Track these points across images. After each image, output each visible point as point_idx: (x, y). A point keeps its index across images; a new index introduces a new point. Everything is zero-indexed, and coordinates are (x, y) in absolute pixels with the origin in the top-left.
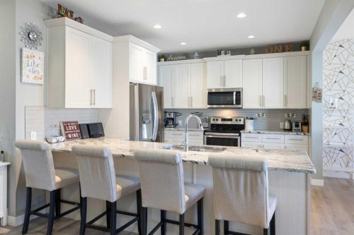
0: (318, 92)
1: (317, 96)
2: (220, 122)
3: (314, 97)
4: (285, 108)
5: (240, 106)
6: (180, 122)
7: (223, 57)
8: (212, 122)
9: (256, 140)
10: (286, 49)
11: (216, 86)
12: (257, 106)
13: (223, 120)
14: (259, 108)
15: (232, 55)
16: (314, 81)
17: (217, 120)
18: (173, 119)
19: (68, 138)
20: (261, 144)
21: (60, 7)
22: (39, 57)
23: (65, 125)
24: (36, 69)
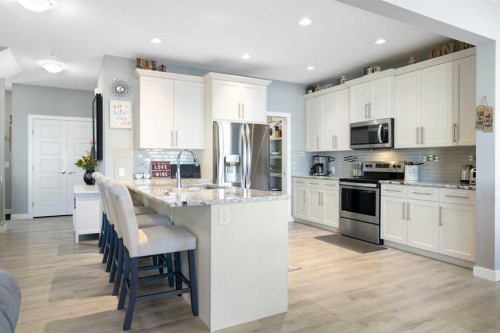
0: (486, 114)
1: (485, 120)
2: (374, 169)
3: (479, 124)
4: (455, 144)
5: (388, 145)
6: (333, 169)
7: (370, 75)
8: (365, 169)
9: (397, 194)
10: (443, 52)
11: (359, 118)
12: (412, 144)
13: (379, 165)
14: (417, 146)
15: (382, 70)
16: (479, 94)
17: (371, 166)
18: (322, 165)
19: (155, 176)
20: (406, 201)
21: (139, 60)
22: (126, 105)
23: (154, 165)
24: (123, 116)
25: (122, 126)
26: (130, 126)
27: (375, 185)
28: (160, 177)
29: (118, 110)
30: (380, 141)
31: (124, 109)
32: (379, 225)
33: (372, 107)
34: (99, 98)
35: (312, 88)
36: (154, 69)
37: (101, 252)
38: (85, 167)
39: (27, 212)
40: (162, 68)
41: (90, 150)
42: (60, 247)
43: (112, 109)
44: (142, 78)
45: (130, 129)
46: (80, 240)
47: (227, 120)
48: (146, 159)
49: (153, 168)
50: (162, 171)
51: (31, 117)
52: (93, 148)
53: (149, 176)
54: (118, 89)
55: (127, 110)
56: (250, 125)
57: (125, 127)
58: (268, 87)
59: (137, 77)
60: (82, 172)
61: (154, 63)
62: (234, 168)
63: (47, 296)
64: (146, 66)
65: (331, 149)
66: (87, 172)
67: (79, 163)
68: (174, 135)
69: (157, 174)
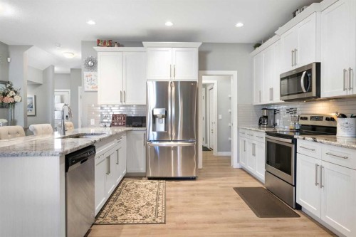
5: (313, 94)
8: (301, 122)
11: (288, 68)
13: (313, 117)
17: (306, 119)
18: (266, 117)
19: (114, 125)
20: (320, 163)
21: (99, 41)
22: (95, 75)
23: (114, 117)
24: (93, 82)
25: (92, 90)
27: (290, 141)
28: (117, 125)
29: (89, 78)
30: (304, 91)
31: (93, 78)
32: (295, 186)
33: (298, 52)
35: (258, 45)
36: (111, 46)
40: (116, 45)
43: (85, 78)
44: (99, 54)
47: (152, 80)
48: (110, 113)
49: (113, 119)
50: (120, 121)
53: (109, 125)
54: (90, 63)
55: (95, 78)
56: (176, 83)
61: (110, 41)
62: (162, 120)
64: (104, 45)
65: (270, 102)
68: (123, 95)
69: (116, 124)
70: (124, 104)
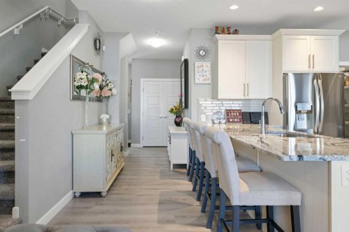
19: (229, 121)
21: (217, 28)
22: (206, 65)
23: (228, 112)
24: (205, 74)
25: (203, 82)
26: (210, 82)
28: (233, 122)
29: (201, 69)
31: (205, 68)
34: (186, 61)
36: (229, 34)
37: (191, 180)
38: (176, 113)
39: (139, 143)
40: (236, 32)
41: (178, 101)
42: (160, 172)
43: (196, 69)
44: (220, 42)
45: (209, 84)
46: (174, 168)
48: (222, 108)
49: (228, 115)
50: (235, 117)
51: (142, 80)
52: (181, 100)
53: (224, 121)
54: (201, 52)
55: (207, 69)
57: (206, 82)
58: (341, 37)
59: (216, 42)
60: (173, 117)
61: (229, 28)
62: (305, 115)
63: (155, 217)
64: (223, 32)
66: (177, 117)
67: (172, 111)
68: (246, 87)
69: (231, 120)
70: (247, 98)
